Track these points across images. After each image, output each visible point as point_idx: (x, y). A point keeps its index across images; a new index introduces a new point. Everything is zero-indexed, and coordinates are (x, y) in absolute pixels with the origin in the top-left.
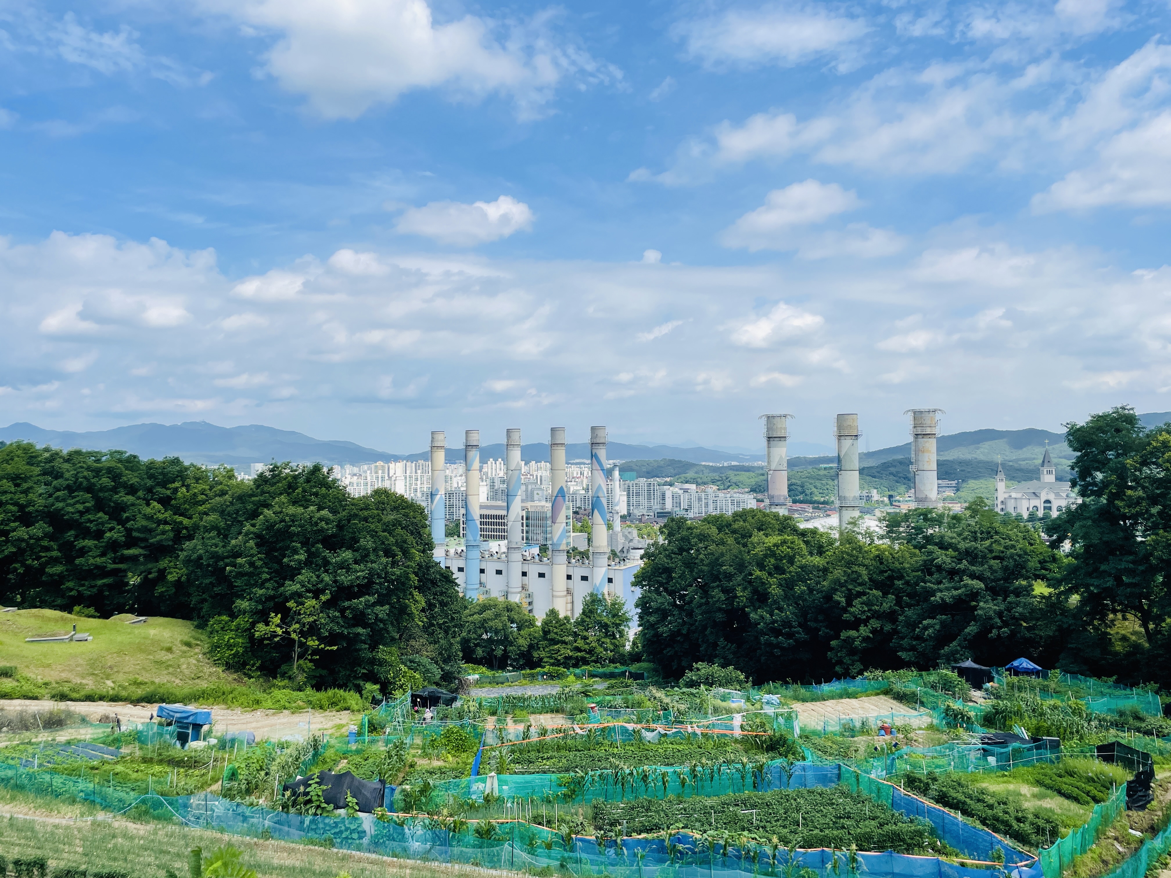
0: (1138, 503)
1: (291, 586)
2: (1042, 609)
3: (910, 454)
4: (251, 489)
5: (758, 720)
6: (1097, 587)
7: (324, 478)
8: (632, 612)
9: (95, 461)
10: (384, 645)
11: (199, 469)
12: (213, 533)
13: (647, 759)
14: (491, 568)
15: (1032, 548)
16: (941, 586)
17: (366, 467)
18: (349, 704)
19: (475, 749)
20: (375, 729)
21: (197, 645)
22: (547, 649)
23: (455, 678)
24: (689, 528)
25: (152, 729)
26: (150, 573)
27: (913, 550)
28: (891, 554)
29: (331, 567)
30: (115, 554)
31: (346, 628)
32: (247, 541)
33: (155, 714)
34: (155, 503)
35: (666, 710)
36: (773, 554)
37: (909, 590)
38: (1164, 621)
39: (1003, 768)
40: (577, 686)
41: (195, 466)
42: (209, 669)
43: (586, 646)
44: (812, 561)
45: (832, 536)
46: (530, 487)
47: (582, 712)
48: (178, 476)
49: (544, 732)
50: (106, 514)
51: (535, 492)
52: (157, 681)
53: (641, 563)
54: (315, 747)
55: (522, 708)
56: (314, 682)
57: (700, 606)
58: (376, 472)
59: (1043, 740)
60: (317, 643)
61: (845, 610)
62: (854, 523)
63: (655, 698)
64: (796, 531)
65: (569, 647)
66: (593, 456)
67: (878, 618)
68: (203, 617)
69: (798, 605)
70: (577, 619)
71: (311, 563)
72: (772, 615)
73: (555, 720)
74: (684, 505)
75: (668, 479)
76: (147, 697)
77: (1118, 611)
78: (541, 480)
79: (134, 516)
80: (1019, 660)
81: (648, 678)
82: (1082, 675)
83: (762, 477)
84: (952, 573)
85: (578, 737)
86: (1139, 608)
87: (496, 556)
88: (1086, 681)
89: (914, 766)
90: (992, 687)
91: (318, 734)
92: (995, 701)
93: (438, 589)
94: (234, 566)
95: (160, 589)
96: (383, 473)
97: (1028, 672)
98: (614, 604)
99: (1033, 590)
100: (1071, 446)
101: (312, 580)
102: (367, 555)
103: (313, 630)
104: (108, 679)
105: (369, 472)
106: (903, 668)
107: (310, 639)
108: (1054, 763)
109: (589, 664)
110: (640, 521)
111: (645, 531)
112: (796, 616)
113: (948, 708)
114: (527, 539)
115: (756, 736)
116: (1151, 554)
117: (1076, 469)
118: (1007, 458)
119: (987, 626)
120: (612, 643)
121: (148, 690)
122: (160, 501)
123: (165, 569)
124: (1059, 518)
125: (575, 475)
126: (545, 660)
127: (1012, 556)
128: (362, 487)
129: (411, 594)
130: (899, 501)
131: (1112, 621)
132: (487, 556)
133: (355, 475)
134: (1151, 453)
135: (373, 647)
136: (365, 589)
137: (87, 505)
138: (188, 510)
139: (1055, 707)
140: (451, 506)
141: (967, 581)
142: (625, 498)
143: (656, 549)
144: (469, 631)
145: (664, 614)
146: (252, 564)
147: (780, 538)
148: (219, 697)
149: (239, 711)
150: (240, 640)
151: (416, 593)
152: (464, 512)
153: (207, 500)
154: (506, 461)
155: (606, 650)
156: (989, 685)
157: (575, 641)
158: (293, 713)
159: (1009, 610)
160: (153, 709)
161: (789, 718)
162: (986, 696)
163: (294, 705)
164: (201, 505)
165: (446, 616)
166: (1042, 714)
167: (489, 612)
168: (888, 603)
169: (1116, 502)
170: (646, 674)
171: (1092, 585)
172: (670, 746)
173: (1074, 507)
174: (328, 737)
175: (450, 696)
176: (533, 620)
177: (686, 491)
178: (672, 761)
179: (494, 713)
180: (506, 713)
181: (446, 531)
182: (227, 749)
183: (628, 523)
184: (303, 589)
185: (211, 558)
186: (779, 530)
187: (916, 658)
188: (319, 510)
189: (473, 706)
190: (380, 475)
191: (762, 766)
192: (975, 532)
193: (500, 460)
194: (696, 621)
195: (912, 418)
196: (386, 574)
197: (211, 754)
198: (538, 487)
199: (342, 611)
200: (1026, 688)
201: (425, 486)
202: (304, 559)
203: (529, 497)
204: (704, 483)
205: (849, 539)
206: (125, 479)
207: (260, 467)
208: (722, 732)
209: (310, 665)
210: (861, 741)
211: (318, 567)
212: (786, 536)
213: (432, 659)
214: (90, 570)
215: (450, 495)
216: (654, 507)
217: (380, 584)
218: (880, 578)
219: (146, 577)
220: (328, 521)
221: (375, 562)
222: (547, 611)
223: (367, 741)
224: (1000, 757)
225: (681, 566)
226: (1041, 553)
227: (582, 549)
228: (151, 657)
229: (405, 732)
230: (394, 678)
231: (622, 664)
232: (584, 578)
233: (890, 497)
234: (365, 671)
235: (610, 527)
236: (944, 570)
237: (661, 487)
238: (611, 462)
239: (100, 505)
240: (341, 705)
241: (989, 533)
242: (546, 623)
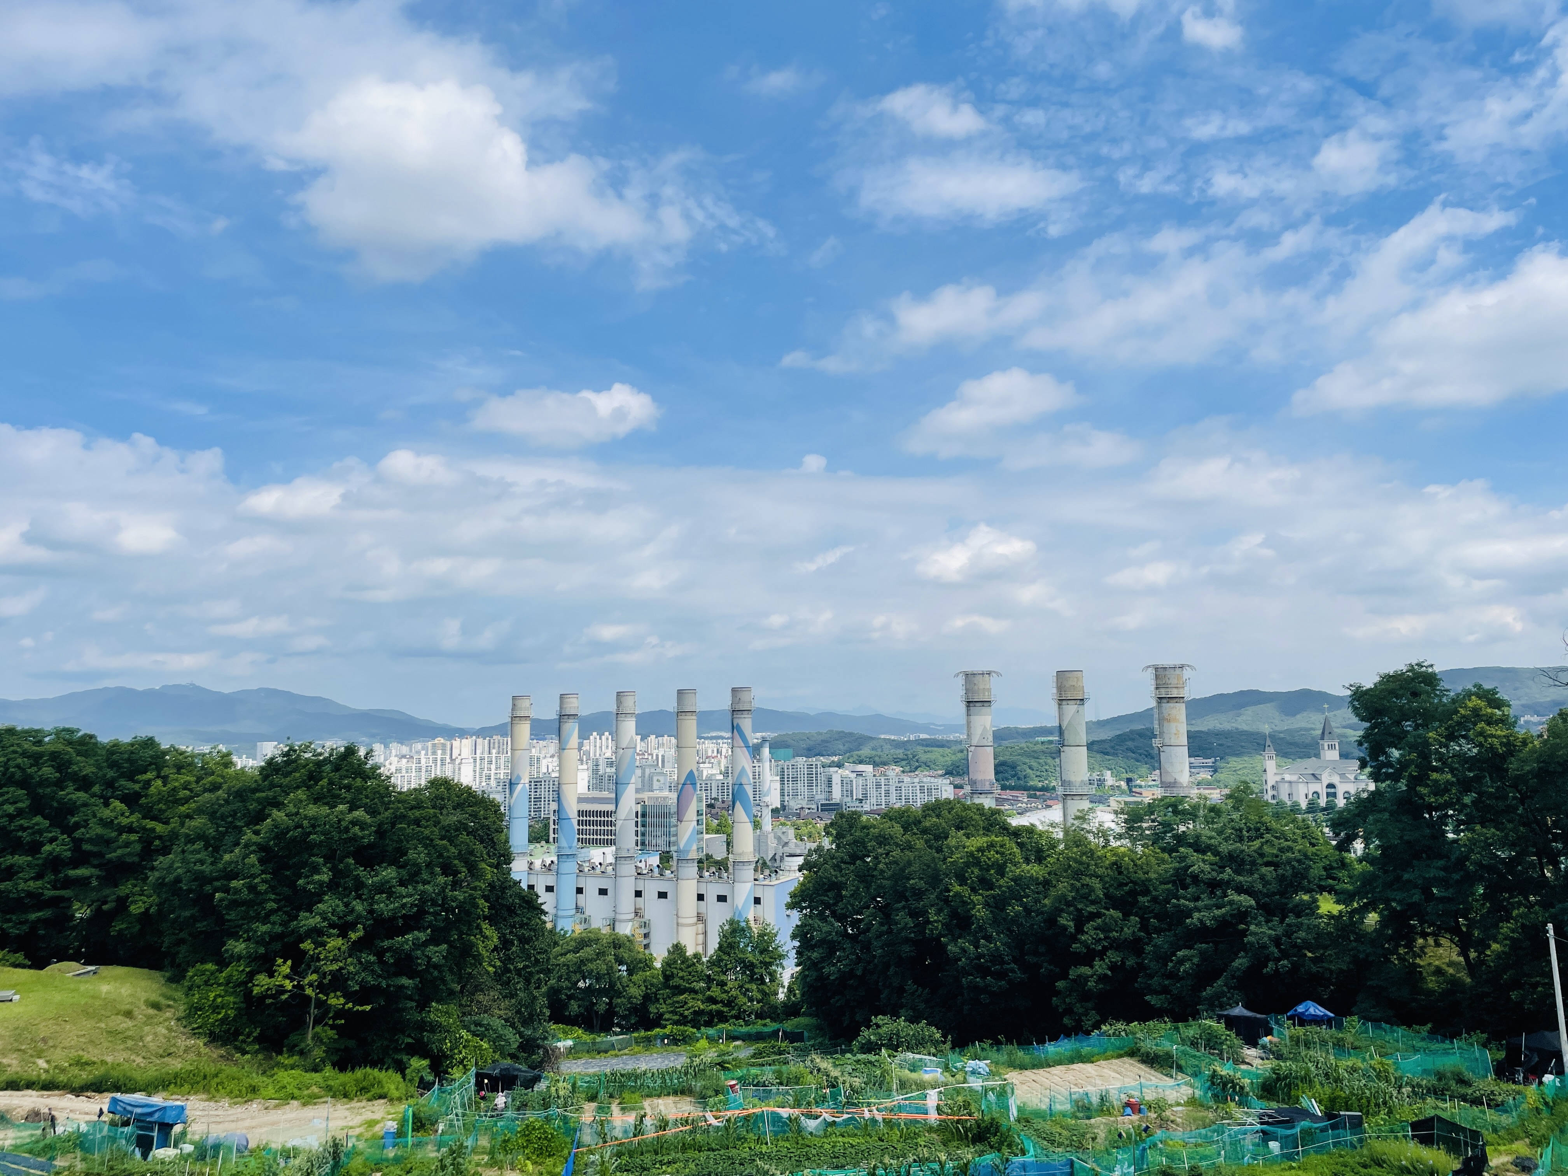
0: (1447, 790)
1: (307, 918)
2: (1332, 933)
3: (1152, 723)
4: (256, 781)
5: (960, 1098)
6: (1399, 902)
7: (360, 765)
8: (788, 945)
9: (34, 744)
10: (438, 1002)
11: (182, 753)
12: (198, 845)
13: (809, 1159)
14: (592, 886)
15: (1314, 849)
16: (1200, 904)
17: (419, 746)
18: (385, 1090)
19: (566, 1151)
20: (423, 1126)
21: (169, 1006)
22: (669, 1001)
23: (539, 1047)
24: (864, 827)
25: (101, 1130)
26: (105, 903)
27: (1161, 855)
28: (1133, 861)
29: (366, 891)
30: (56, 875)
31: (385, 979)
32: (246, 856)
33: (105, 1110)
34: (117, 803)
35: (833, 1086)
36: (977, 863)
37: (1157, 908)
38: (1489, 947)
39: (1290, 1157)
40: (710, 1055)
41: (176, 750)
42: (183, 1042)
43: (724, 996)
44: (1028, 872)
45: (1054, 836)
46: (647, 771)
47: (717, 1093)
48: (151, 764)
49: (663, 1125)
50: (45, 818)
51: (655, 779)
52: (109, 1059)
53: (800, 876)
54: (336, 1155)
55: (634, 1089)
56: (335, 1058)
57: (879, 936)
58: (434, 753)
59: (1340, 1116)
60: (342, 1001)
61: (1074, 938)
62: (1082, 817)
63: (819, 1070)
64: (1006, 829)
65: (700, 996)
66: (735, 728)
67: (1118, 949)
68: (179, 965)
69: (1011, 931)
70: (712, 956)
71: (338, 885)
72: (977, 947)
73: (679, 1106)
74: (858, 794)
75: (836, 759)
76: (92, 1084)
77: (1428, 934)
78: (663, 761)
79: (86, 821)
80: (1304, 1004)
81: (809, 1039)
82: (1386, 1023)
83: (959, 755)
84: (1214, 885)
85: (711, 1129)
86: (1455, 930)
87: (598, 870)
88: (1393, 1032)
89: (1171, 1157)
90: (1271, 1042)
91: (340, 1135)
92: (1275, 1062)
93: (517, 919)
94: (227, 890)
95: (118, 926)
96: (444, 753)
97: (1317, 1021)
98: (762, 935)
99: (1318, 907)
100: (1357, 715)
101: (338, 910)
102: (418, 873)
103: (337, 982)
104: (40, 1057)
105: (423, 752)
106: (1152, 1019)
107: (332, 995)
108: (1356, 1148)
109: (727, 1021)
110: (798, 816)
111: (804, 830)
112: (1009, 948)
113: (1214, 1074)
114: (643, 844)
115: (958, 1122)
116: (1467, 858)
117: (1366, 745)
118: (1276, 729)
119: (1260, 958)
120: (759, 991)
121: (98, 1072)
122: (124, 799)
123: (127, 897)
124: (1346, 809)
125: (710, 754)
126: (667, 1016)
127: (1289, 861)
128: (414, 774)
129: (479, 927)
130: (1140, 787)
131: (1422, 948)
132: (586, 869)
133: (404, 757)
134: (1459, 724)
135: (423, 1005)
136: (413, 921)
137: (20, 805)
138: (165, 811)
139: (1353, 1070)
140: (538, 799)
141: (1233, 896)
142: (778, 785)
143: (820, 856)
144: (560, 977)
145: (830, 947)
146: (252, 888)
147: (985, 839)
148: (198, 1083)
149: (225, 1102)
150: (232, 999)
151: (485, 926)
152: (556, 808)
153: (192, 798)
154: (616, 735)
155: (751, 1000)
156: (1267, 1039)
157: (709, 989)
158: (304, 1105)
159: (1288, 934)
160: (103, 1101)
161: (1003, 1093)
162: (1263, 1055)
163: (306, 1092)
164: (183, 805)
165: (528, 957)
166: (1337, 1080)
167: (588, 949)
168: (1131, 928)
169: (1418, 788)
170: (806, 1034)
171: (1394, 900)
172: (840, 1139)
173: (1365, 795)
174: (354, 1140)
175: (531, 1074)
176: (650, 959)
177: (859, 774)
178: (842, 1160)
179: (592, 1098)
180: (611, 1096)
181: (530, 835)
182: (208, 1159)
183: (782, 819)
184: (325, 924)
185: (194, 880)
186: (984, 828)
187: (1169, 1003)
188: (351, 810)
189: (564, 1088)
190: (439, 757)
191: (966, 1165)
192: (1241, 830)
193: (607, 734)
194: (875, 956)
195: (1153, 677)
196: (443, 899)
197: (185, 1167)
198: (658, 770)
199: (380, 954)
200: (1315, 1043)
201: (502, 771)
202: (327, 880)
203: (647, 784)
204: (884, 764)
205: (1076, 839)
206: (75, 768)
207: (270, 749)
208: (911, 1116)
209: (332, 1033)
210: (1099, 1124)
211: (347, 892)
212: (993, 837)
213: (506, 1020)
214: (20, 899)
215: (536, 783)
216: (817, 797)
217: (436, 914)
218: (1118, 893)
219: (99, 909)
220: (363, 826)
221: (429, 883)
222: (670, 946)
223: (410, 1143)
224: (1286, 1142)
225: (854, 880)
226: (1326, 857)
227: (718, 857)
228: (103, 1025)
229: (466, 1130)
230: (451, 1050)
231: (773, 1020)
232: (722, 899)
233: (1129, 781)
234: (410, 1040)
235: (757, 825)
236: (1203, 881)
237: (827, 769)
238: (759, 735)
239: (38, 806)
240: (375, 1090)
241: (1258, 829)
242: (668, 964)
